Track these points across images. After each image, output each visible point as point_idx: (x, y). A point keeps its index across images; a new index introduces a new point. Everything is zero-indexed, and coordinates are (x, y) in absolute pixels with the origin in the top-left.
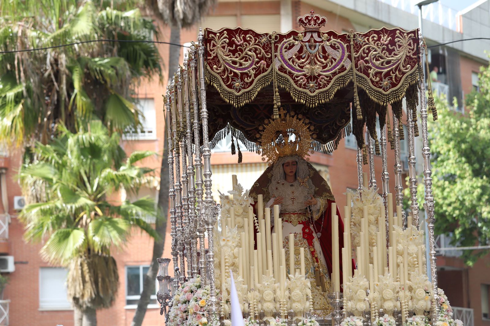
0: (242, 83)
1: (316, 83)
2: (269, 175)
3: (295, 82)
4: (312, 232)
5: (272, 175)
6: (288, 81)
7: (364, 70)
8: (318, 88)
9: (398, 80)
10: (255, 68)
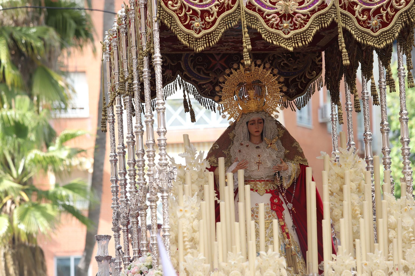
0: (203, 22)
1: (291, 23)
2: (231, 135)
3: (266, 22)
4: (282, 203)
5: (235, 136)
6: (257, 20)
7: (348, 7)
8: (293, 28)
9: (390, 18)
10: (218, 5)
